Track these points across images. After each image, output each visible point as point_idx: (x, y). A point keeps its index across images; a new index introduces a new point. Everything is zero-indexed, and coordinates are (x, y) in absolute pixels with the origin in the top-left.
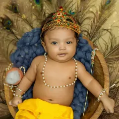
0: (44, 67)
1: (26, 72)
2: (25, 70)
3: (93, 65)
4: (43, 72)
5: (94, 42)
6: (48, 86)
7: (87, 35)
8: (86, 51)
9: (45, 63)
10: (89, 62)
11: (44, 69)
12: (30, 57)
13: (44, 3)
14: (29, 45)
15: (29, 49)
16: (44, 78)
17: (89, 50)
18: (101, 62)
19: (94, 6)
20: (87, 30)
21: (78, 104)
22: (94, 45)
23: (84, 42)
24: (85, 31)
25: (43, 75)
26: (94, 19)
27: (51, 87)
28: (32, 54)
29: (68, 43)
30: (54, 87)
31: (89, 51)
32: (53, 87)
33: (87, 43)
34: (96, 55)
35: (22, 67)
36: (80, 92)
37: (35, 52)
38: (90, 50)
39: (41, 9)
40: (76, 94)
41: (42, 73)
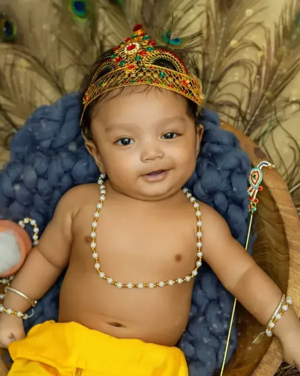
0: (95, 219)
1: (40, 235)
2: (36, 230)
3: (256, 214)
4: (93, 235)
5: (257, 141)
6: (110, 280)
7: (236, 119)
8: (232, 171)
9: (100, 206)
10: (240, 203)
11: (95, 224)
12: (54, 188)
13: (101, 11)
14: (51, 148)
15: (50, 162)
16: (95, 255)
17: (240, 166)
18: (280, 206)
19: (259, 24)
20: (236, 102)
21: (206, 341)
22: (257, 150)
23: (226, 140)
24: (231, 105)
25: (93, 245)
26: (259, 68)
27: (120, 285)
28: (60, 179)
29: (169, 136)
30: (130, 286)
31: (242, 170)
32: (125, 286)
33: (235, 143)
34: (262, 184)
35: (26, 220)
36: (211, 301)
37: (68, 172)
38: (244, 165)
39: (89, 31)
40: (199, 308)
41: (89, 240)
